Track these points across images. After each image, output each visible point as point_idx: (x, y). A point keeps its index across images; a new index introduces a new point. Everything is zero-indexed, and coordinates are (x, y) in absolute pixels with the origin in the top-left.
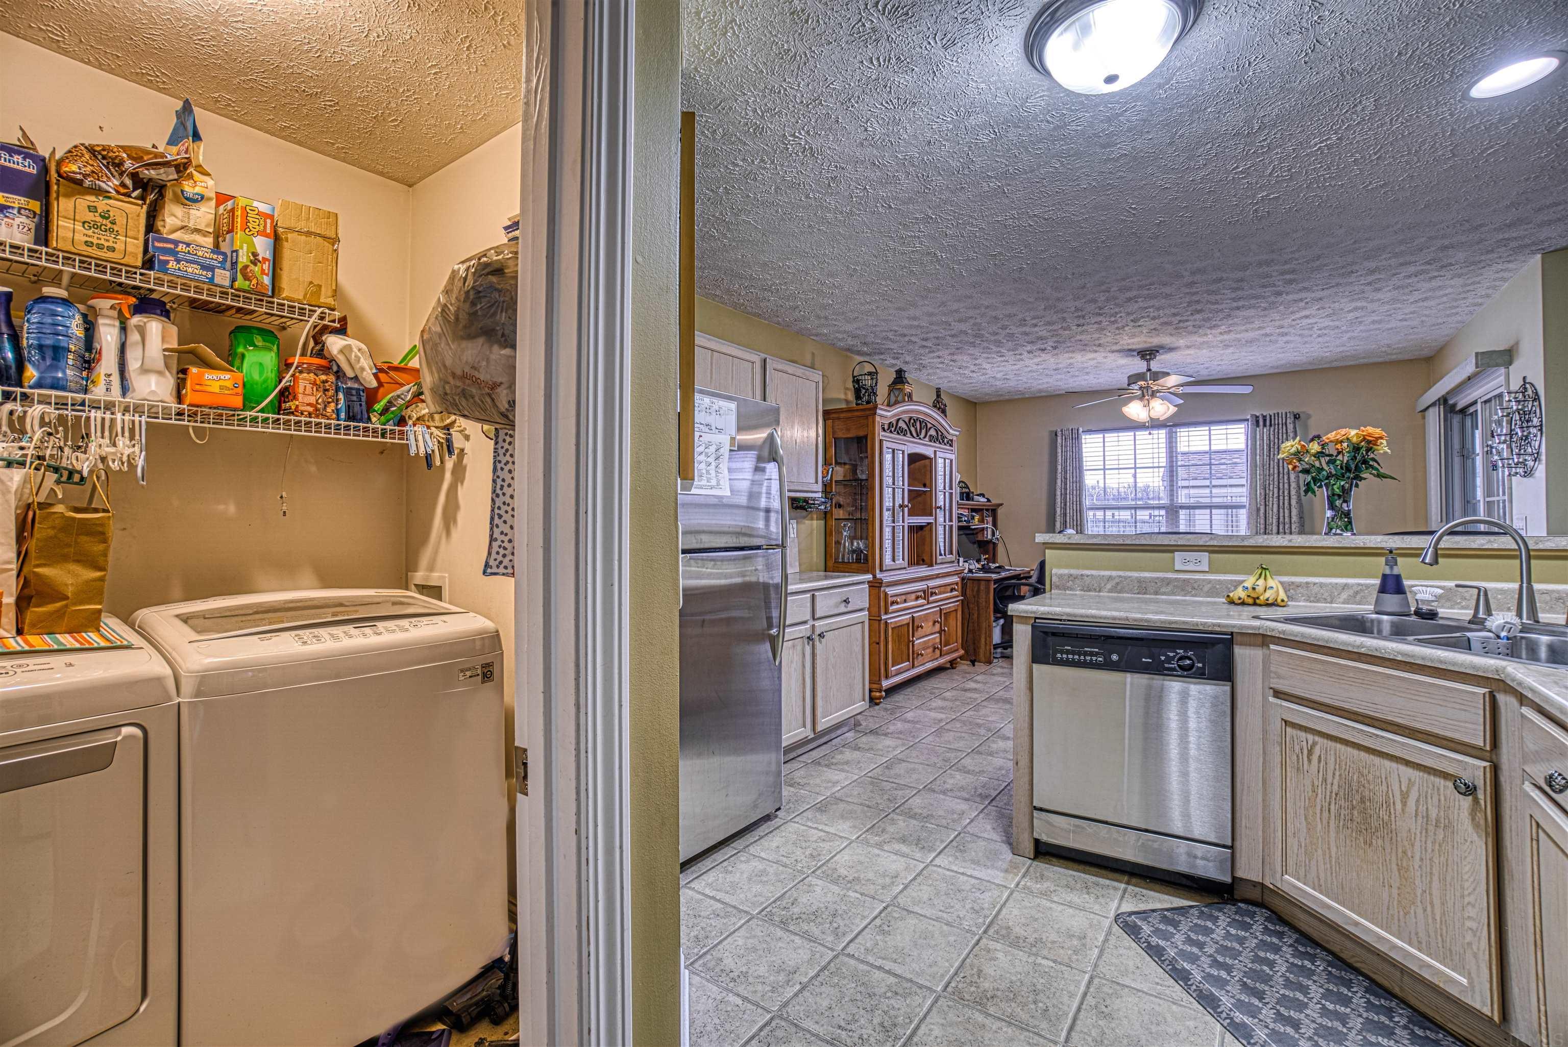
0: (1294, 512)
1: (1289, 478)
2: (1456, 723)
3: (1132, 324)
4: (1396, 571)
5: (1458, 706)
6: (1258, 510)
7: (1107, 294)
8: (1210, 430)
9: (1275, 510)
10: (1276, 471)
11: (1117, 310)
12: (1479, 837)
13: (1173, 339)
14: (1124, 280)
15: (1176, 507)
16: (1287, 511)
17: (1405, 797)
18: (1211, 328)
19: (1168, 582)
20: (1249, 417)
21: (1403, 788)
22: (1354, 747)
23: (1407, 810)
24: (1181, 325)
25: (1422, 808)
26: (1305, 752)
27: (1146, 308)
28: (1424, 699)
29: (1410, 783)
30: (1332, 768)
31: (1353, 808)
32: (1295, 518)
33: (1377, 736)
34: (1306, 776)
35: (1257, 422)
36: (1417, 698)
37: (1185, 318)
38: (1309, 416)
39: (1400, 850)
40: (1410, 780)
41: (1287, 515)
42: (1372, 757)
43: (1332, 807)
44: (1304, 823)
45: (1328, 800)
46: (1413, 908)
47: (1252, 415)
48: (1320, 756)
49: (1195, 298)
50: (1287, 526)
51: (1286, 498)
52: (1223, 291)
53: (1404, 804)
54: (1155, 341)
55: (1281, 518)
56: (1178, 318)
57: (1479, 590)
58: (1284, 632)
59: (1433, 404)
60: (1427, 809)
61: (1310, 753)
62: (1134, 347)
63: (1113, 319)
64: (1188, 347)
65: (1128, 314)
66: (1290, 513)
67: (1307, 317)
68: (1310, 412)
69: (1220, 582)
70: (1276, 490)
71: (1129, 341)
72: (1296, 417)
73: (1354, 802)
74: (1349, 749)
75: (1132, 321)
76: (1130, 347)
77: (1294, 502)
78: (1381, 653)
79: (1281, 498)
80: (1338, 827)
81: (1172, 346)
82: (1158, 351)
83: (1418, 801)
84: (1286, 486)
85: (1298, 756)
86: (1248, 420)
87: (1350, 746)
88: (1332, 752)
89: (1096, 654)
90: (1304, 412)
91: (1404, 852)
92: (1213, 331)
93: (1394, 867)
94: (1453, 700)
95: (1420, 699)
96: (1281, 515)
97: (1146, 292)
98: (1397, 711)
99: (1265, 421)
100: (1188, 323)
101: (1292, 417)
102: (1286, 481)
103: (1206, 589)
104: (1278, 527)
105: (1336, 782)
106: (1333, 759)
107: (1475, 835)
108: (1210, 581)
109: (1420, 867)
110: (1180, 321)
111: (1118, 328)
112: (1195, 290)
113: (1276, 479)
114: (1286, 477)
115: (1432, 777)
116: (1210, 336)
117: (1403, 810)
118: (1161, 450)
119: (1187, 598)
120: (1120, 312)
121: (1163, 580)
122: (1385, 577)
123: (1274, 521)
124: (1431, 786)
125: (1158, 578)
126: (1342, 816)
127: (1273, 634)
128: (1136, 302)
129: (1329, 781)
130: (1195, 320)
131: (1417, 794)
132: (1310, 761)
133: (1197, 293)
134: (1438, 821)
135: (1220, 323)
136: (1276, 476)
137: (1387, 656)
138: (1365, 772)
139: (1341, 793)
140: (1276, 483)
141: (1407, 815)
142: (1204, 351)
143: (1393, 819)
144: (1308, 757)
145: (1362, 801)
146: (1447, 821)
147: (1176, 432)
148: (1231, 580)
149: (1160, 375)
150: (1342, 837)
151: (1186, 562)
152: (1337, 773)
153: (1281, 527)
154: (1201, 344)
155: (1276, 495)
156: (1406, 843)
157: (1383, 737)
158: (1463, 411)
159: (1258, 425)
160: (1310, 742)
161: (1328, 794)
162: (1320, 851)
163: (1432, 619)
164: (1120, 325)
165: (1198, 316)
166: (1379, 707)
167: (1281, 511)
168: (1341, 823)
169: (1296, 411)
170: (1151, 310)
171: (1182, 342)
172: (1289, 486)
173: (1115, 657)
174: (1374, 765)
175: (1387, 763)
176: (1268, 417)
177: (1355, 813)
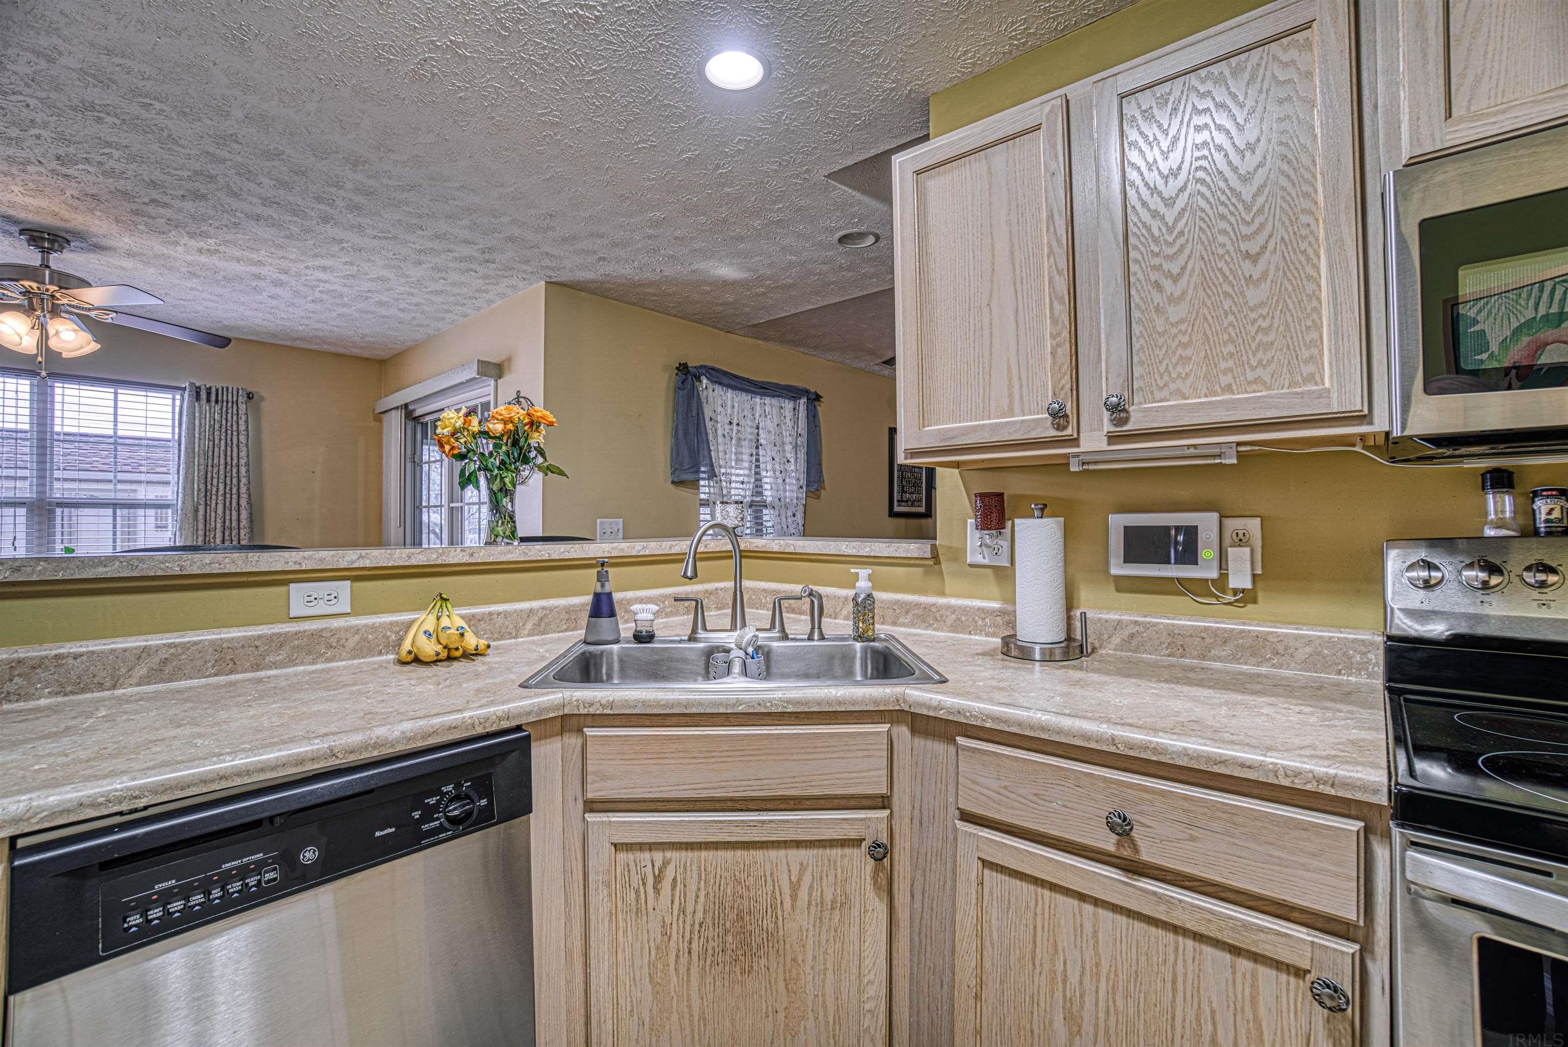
0: (244, 515)
1: (238, 472)
2: (858, 775)
3: (54, 165)
4: (607, 589)
5: (861, 754)
6: (196, 511)
7: (43, 64)
8: (116, 394)
9: (220, 511)
10: (222, 461)
11: (39, 117)
12: (881, 900)
13: (114, 229)
14: (109, 52)
15: (50, 504)
16: (234, 513)
17: (795, 888)
18: (192, 235)
19: (279, 641)
20: (187, 384)
21: (794, 879)
22: (726, 849)
23: (798, 903)
24: (150, 209)
25: (816, 894)
26: (650, 881)
27: (109, 144)
28: (823, 756)
29: (803, 868)
30: (694, 888)
31: (726, 932)
32: (244, 523)
33: (763, 822)
34: (651, 917)
35: (198, 394)
36: (814, 756)
37: (166, 199)
38: (262, 399)
39: (789, 959)
40: (802, 864)
41: (234, 517)
42: (752, 852)
43: (695, 945)
44: (649, 988)
45: (687, 935)
46: (803, 1023)
47: (192, 384)
48: (675, 880)
49: (213, 169)
50: (234, 532)
51: (235, 496)
52: (263, 179)
53: (794, 898)
54: (79, 220)
55: (227, 523)
56: (155, 194)
57: (697, 601)
58: (611, 705)
59: (397, 408)
60: (822, 892)
61: (658, 879)
62: (22, 215)
63: (14, 132)
64: (130, 254)
65: (62, 139)
66: (239, 515)
67: (324, 269)
68: (263, 393)
69: (373, 628)
70: (221, 486)
71: (19, 199)
72: (250, 396)
73: (728, 924)
74: (721, 853)
75: (58, 158)
76: (11, 212)
77: (243, 502)
78: (766, 707)
79: (228, 496)
80: (704, 969)
81: (104, 242)
82: (68, 242)
83: (811, 887)
84: (235, 481)
85: (637, 892)
86: (184, 389)
87: (721, 849)
88: (694, 867)
89: (259, 867)
90: (257, 392)
91: (794, 960)
92: (192, 243)
93: (781, 985)
94: (856, 747)
95: (819, 756)
96: (228, 517)
97: (135, 109)
98: (788, 780)
99: (209, 394)
100: (162, 211)
101: (245, 396)
102: (235, 475)
103: (351, 644)
104: (224, 533)
105: (700, 908)
106: (695, 876)
107: (877, 899)
108: (357, 630)
109: (812, 968)
110: (153, 201)
111: (10, 160)
112: (224, 154)
113: (222, 472)
114: (235, 470)
115: (828, 851)
116: (180, 249)
117: (793, 906)
118: (20, 411)
119: (319, 666)
120: (45, 125)
121: (270, 638)
122: (597, 596)
123: (219, 526)
124: (826, 862)
125: (260, 637)
126: (710, 951)
127: (592, 711)
128: (99, 120)
129: (689, 910)
130: (180, 210)
131: (811, 877)
132: (657, 890)
133: (223, 161)
134: (833, 902)
135: (212, 231)
136: (222, 467)
137: (774, 710)
138: (743, 876)
139: (709, 921)
140: (222, 477)
141: (798, 911)
142: (152, 270)
143: (780, 924)
144: (655, 888)
145: (739, 917)
146: (843, 898)
147: (53, 387)
148: (391, 623)
149: (73, 282)
150: (709, 979)
151: (311, 600)
152: (702, 893)
153: (227, 533)
154: (157, 256)
155: (221, 492)
156: (796, 947)
157: (771, 821)
158: (416, 419)
159: (198, 398)
160: (658, 864)
161: (688, 928)
162: (675, 1017)
163: (649, 642)
164: (20, 154)
165: (189, 206)
166: (766, 782)
167: (228, 512)
168: (709, 962)
169: (249, 389)
170: (117, 154)
171: (126, 241)
172: (239, 481)
173: (309, 855)
174: (755, 863)
175: (772, 854)
176: (213, 390)
177: (730, 938)
